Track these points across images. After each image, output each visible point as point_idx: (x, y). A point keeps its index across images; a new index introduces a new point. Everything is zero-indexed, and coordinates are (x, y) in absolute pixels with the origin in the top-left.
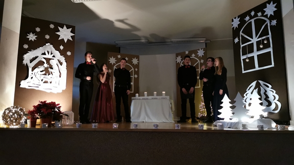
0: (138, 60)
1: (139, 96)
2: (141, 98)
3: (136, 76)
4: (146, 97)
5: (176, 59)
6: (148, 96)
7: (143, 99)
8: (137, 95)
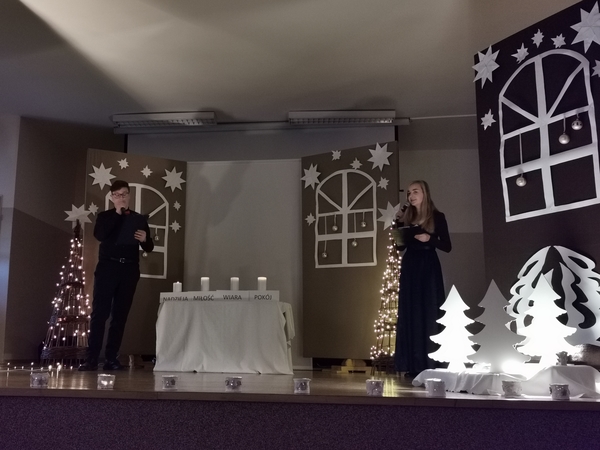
0: (184, 177)
1: (183, 290)
3: (176, 226)
4: (205, 292)
5: (303, 175)
6: (211, 289)
8: (177, 285)
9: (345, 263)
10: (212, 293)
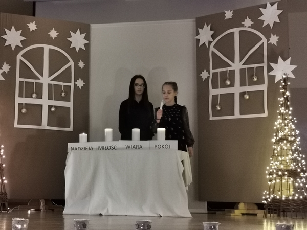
0: (87, 38)
1: (88, 141)
2: (95, 144)
3: (80, 84)
4: (109, 142)
5: (198, 33)
6: (114, 139)
7: (100, 148)
8: (83, 136)
9: (237, 115)
10: (115, 143)
